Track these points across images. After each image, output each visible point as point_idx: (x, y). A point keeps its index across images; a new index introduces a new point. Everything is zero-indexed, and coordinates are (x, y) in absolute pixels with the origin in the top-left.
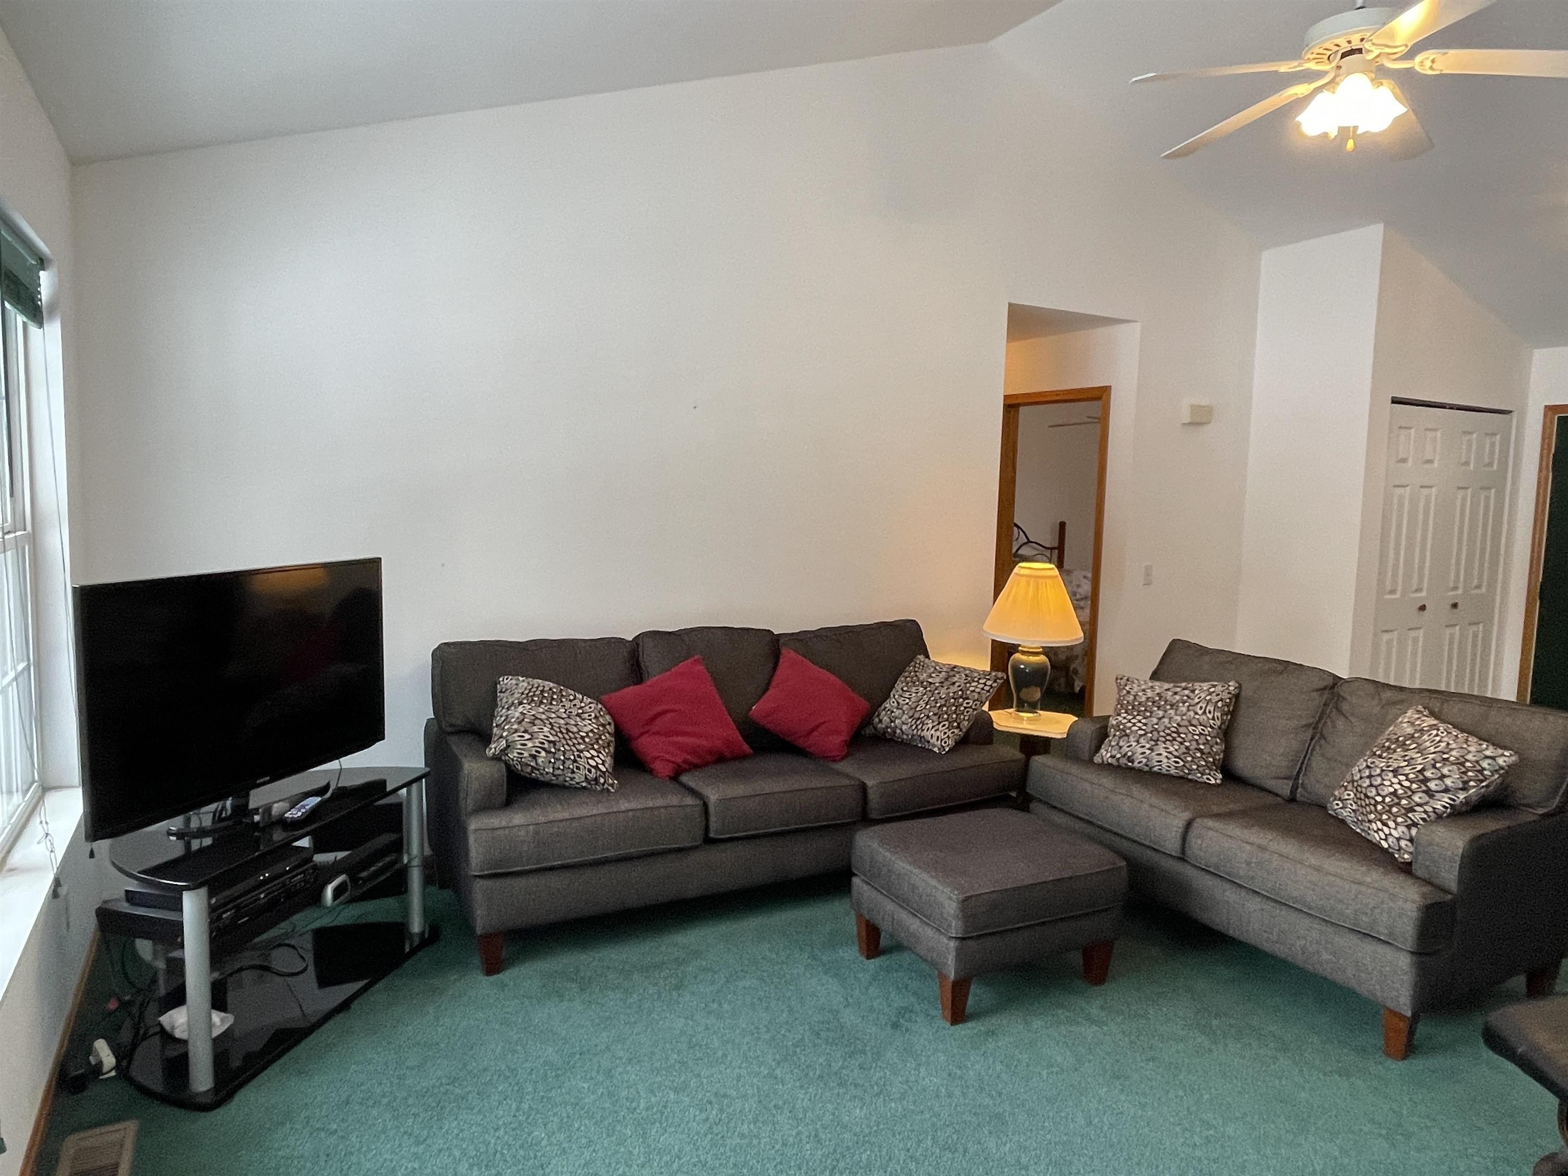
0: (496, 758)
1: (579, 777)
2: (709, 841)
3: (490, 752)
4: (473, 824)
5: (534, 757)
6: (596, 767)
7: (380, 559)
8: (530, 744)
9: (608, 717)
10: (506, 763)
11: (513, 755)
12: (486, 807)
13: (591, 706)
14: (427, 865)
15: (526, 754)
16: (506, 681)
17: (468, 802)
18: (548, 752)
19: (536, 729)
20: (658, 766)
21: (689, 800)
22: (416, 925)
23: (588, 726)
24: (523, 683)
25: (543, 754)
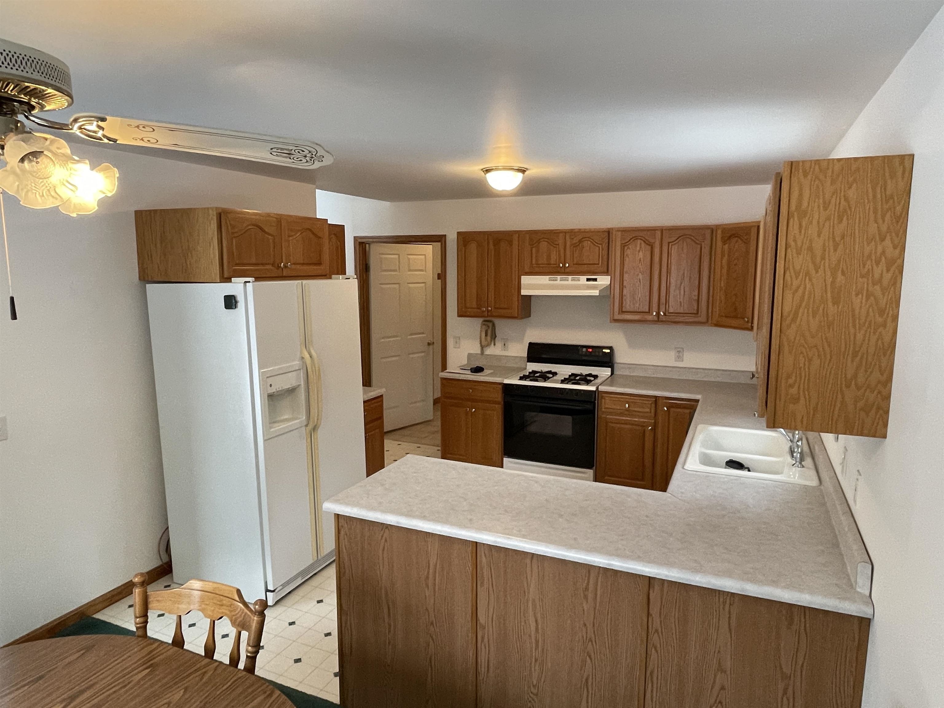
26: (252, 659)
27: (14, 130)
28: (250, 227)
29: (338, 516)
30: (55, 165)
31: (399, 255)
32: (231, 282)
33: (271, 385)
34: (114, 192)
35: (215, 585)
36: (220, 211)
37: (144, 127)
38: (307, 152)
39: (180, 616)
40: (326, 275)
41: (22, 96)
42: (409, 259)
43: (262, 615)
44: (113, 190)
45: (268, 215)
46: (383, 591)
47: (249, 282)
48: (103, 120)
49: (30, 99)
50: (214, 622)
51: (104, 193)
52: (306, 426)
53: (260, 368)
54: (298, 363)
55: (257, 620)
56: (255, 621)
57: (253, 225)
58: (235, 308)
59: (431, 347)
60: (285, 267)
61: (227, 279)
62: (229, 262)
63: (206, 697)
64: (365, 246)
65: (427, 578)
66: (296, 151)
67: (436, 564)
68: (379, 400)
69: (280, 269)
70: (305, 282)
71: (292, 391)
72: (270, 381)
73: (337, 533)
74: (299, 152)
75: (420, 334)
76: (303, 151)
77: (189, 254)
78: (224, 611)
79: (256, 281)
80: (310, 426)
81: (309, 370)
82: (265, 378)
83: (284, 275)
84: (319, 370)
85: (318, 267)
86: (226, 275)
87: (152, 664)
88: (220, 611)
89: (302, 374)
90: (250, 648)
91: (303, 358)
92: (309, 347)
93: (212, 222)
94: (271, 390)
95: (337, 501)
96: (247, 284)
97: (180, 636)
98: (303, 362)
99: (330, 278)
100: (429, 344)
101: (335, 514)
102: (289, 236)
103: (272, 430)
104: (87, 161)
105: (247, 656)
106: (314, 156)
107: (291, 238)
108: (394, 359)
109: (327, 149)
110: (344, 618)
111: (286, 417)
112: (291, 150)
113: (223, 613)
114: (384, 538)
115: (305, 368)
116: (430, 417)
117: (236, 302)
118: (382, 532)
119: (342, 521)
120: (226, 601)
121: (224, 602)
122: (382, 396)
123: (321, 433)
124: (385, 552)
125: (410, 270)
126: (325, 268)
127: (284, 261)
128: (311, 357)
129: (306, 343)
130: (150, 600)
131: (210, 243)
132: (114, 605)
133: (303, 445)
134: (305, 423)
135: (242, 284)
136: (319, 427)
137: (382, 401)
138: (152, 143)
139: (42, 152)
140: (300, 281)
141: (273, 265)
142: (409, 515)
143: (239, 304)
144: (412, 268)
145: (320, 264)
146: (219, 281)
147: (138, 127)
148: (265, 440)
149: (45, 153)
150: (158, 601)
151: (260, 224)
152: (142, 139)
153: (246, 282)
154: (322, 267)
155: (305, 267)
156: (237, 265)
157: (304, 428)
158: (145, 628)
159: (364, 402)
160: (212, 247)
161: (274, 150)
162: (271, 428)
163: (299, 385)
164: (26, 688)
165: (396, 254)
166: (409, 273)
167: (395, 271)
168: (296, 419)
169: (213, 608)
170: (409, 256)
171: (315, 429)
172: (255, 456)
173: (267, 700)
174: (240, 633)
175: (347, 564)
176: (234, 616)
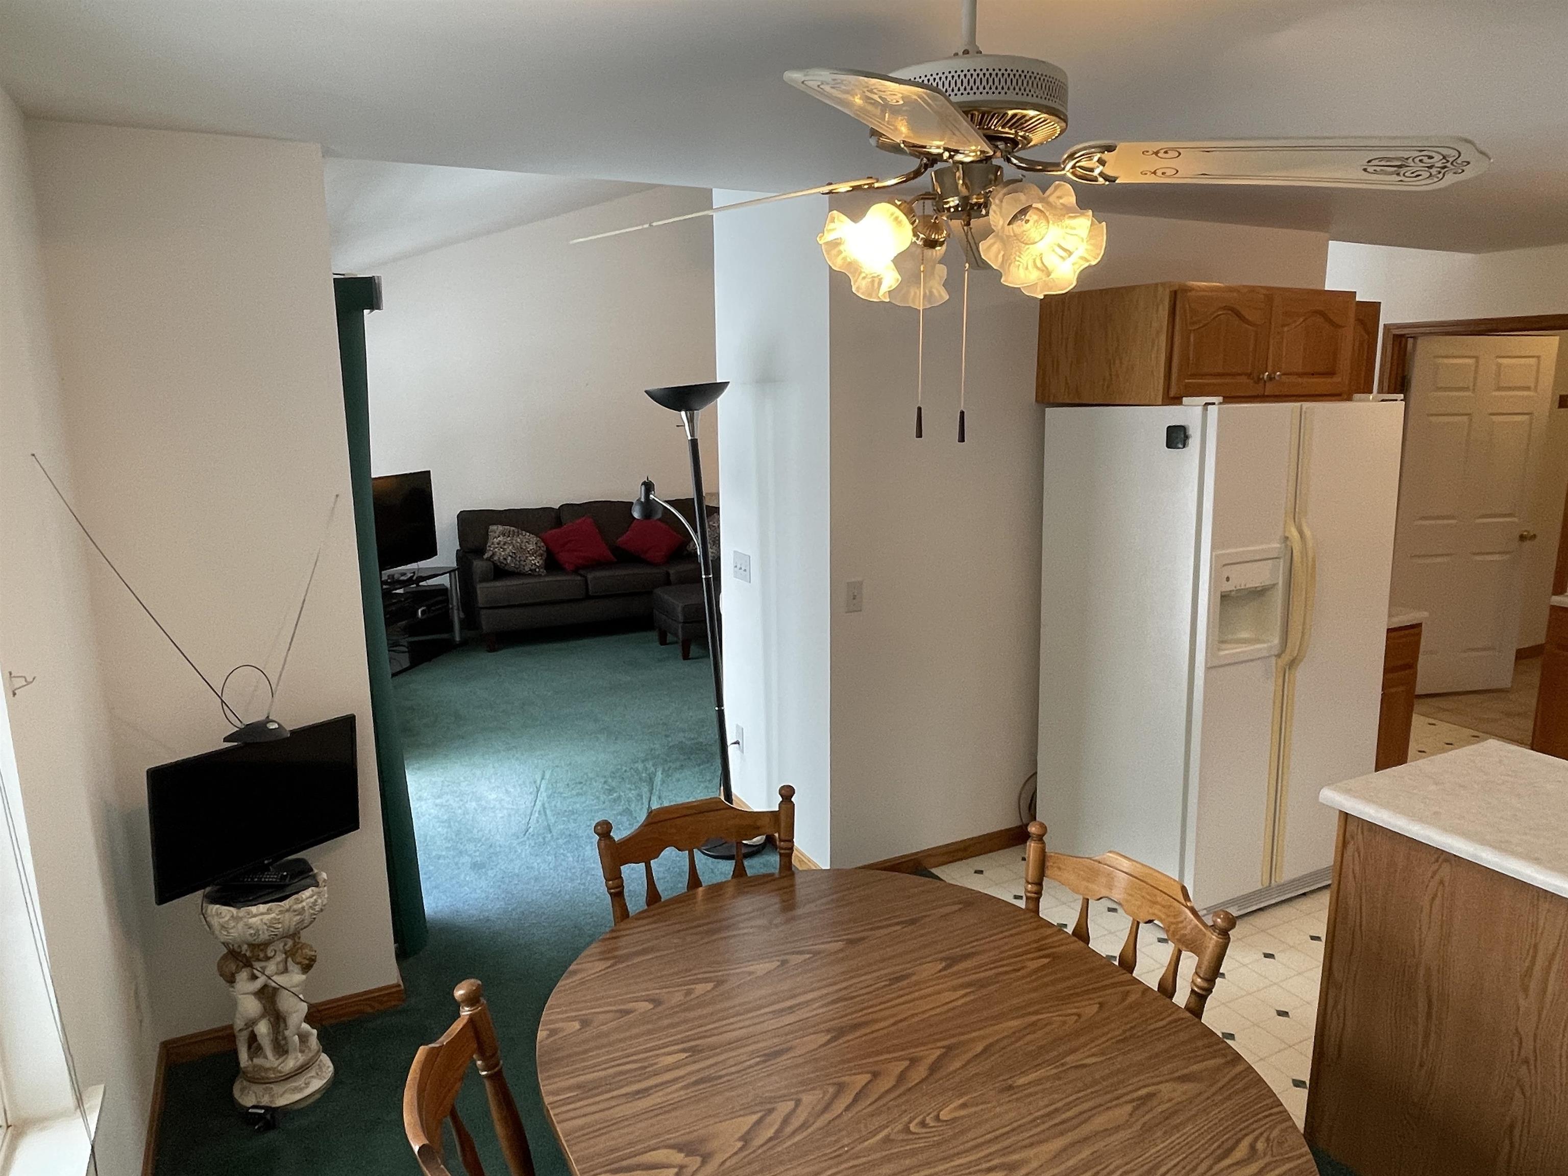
0: (489, 559)
1: (527, 569)
2: (588, 597)
3: (486, 556)
4: (479, 586)
5: (505, 559)
6: (535, 564)
7: (429, 472)
8: (503, 553)
9: (542, 544)
10: (493, 562)
11: (496, 558)
12: (484, 580)
13: (534, 539)
14: (462, 622)
15: (502, 558)
16: (493, 527)
17: (477, 577)
18: (512, 557)
19: (505, 547)
20: (566, 566)
21: (579, 578)
22: (458, 639)
23: (531, 547)
24: (500, 528)
25: (510, 558)
26: (1200, 998)
27: (993, 182)
28: (1220, 313)
29: (1346, 817)
30: (1048, 222)
31: (1476, 358)
32: (1180, 403)
33: (1228, 579)
34: (1099, 259)
35: (1147, 871)
36: (1176, 288)
37: (1166, 152)
38: (1437, 157)
39: (1088, 900)
40: (1339, 395)
41: (1007, 130)
42: (1499, 366)
43: (1224, 934)
44: (1098, 255)
45: (1253, 290)
46: (1422, 972)
47: (1214, 404)
48: (1110, 149)
49: (1016, 133)
50: (1138, 923)
51: (1087, 261)
52: (1278, 656)
53: (1213, 548)
54: (1278, 545)
55: (1217, 942)
56: (1213, 942)
57: (1224, 308)
58: (1184, 447)
59: (1527, 544)
60: (1270, 378)
61: (1176, 400)
62: (1180, 370)
63: (1132, 1028)
64: (1407, 341)
65: (1528, 973)
66: (1417, 160)
67: (1554, 954)
68: (1412, 631)
69: (1261, 384)
70: (1306, 405)
71: (1259, 593)
72: (1226, 572)
73: (1340, 845)
74: (1421, 161)
75: (1505, 516)
76: (1430, 157)
77: (1117, 362)
78: (1156, 911)
79: (1224, 402)
80: (1286, 658)
81: (1295, 558)
82: (1220, 566)
83: (1266, 394)
84: (1314, 561)
85: (1329, 380)
86: (1172, 394)
87: (1054, 953)
88: (1151, 911)
89: (1282, 565)
90: (1199, 980)
91: (1287, 538)
92: (1300, 519)
93: (1161, 308)
94: (1228, 587)
95: (1348, 791)
96: (1209, 407)
97: (1085, 929)
98: (1286, 546)
99: (1349, 399)
100: (1522, 538)
101: (1341, 811)
102: (1283, 326)
103: (1222, 653)
104: (1090, 212)
105: (1193, 991)
106: (1449, 165)
107: (1286, 329)
108: (1439, 560)
109: (1483, 149)
110: (1331, 994)
111: (1244, 635)
112: (1407, 159)
113: (1154, 914)
114: (1437, 877)
115: (1288, 557)
116: (1506, 681)
117: (1186, 437)
118: (1435, 866)
119: (1351, 827)
120: (1160, 898)
121: (1159, 899)
122: (1419, 625)
123: (1301, 674)
124: (1437, 902)
125: (1499, 389)
126: (1341, 379)
127: (1270, 368)
128: (1301, 537)
129: (1296, 513)
130: (1048, 864)
131: (1153, 343)
132: (953, 864)
133: (1271, 687)
134: (1276, 651)
135: (1200, 408)
136: (1301, 661)
137: (1419, 635)
138: (1169, 177)
139: (1031, 206)
140: (1298, 404)
141: (1249, 375)
142: (1502, 847)
143: (1191, 441)
144: (1502, 384)
145: (1331, 373)
146: (1160, 403)
147: (1156, 153)
148: (1208, 669)
149: (1033, 206)
150: (1059, 868)
151: (1238, 308)
152: (1155, 173)
153: (1207, 404)
154: (1336, 379)
155: (1305, 380)
156: (1193, 376)
157: (1273, 660)
158: (1037, 900)
159: (1389, 630)
160: (1156, 348)
161: (1373, 163)
162: (1219, 650)
163: (1274, 585)
164: (899, 927)
165: (1473, 357)
166: (1497, 393)
167: (1466, 389)
168: (1264, 642)
169: (1139, 903)
170: (1500, 360)
171: (1293, 664)
172: (1189, 689)
173: (1226, 1071)
174: (1180, 952)
175: (1352, 902)
176: (1173, 923)
